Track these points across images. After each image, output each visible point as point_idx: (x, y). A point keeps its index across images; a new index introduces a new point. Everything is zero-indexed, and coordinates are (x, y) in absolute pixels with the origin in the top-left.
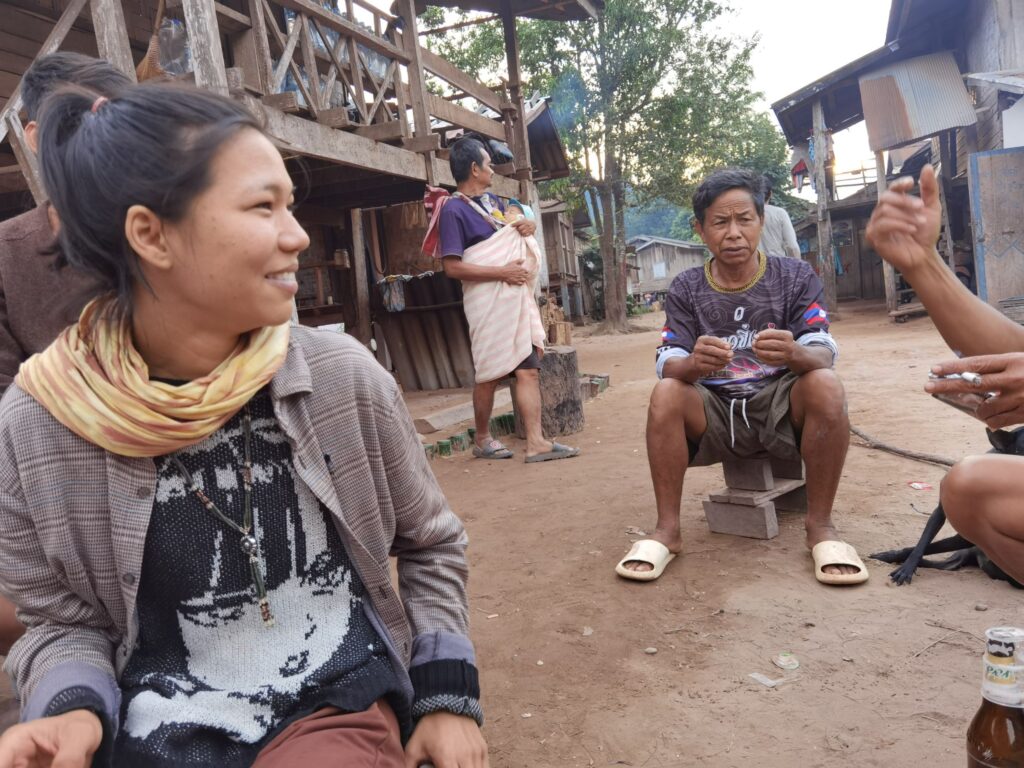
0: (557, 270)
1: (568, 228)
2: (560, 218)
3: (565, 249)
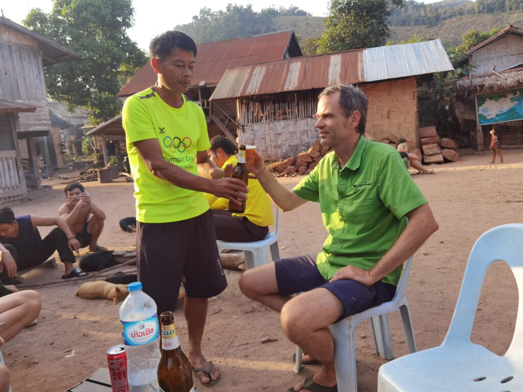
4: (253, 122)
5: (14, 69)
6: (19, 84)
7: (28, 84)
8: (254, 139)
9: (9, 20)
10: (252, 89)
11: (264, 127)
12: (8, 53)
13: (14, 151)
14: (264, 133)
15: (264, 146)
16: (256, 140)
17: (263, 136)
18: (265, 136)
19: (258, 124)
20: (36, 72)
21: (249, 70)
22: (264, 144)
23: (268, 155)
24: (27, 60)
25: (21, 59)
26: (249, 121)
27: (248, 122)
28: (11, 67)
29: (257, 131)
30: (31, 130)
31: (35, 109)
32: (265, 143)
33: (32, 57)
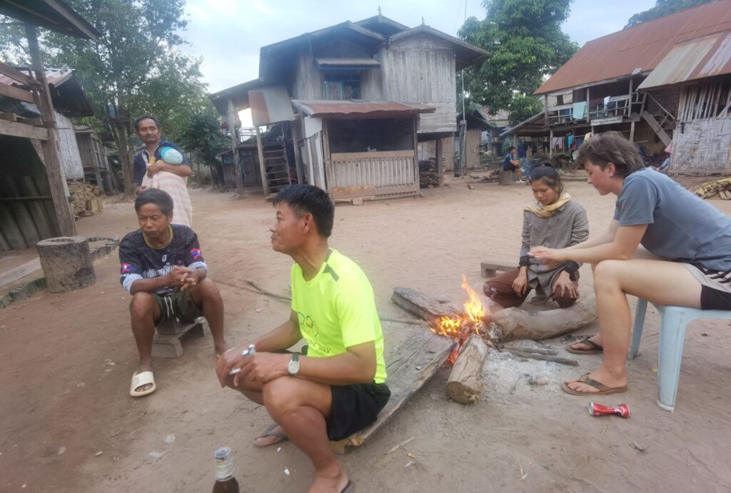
0: (92, 165)
1: (98, 141)
2: (92, 136)
3: (97, 154)
4: (702, 117)
5: (429, 74)
6: (432, 87)
7: (440, 87)
8: (699, 142)
9: (428, 27)
10: (713, 68)
11: (720, 125)
12: (425, 59)
13: (413, 151)
14: (719, 133)
15: (714, 152)
16: (701, 144)
17: (716, 138)
18: (720, 137)
19: (711, 120)
20: (449, 75)
21: (713, 41)
22: (714, 149)
23: (719, 165)
24: (441, 64)
25: (436, 63)
26: (696, 116)
27: (693, 118)
28: (426, 72)
29: (706, 130)
30: (438, 131)
31: (435, 109)
32: (718, 147)
33: (446, 60)
